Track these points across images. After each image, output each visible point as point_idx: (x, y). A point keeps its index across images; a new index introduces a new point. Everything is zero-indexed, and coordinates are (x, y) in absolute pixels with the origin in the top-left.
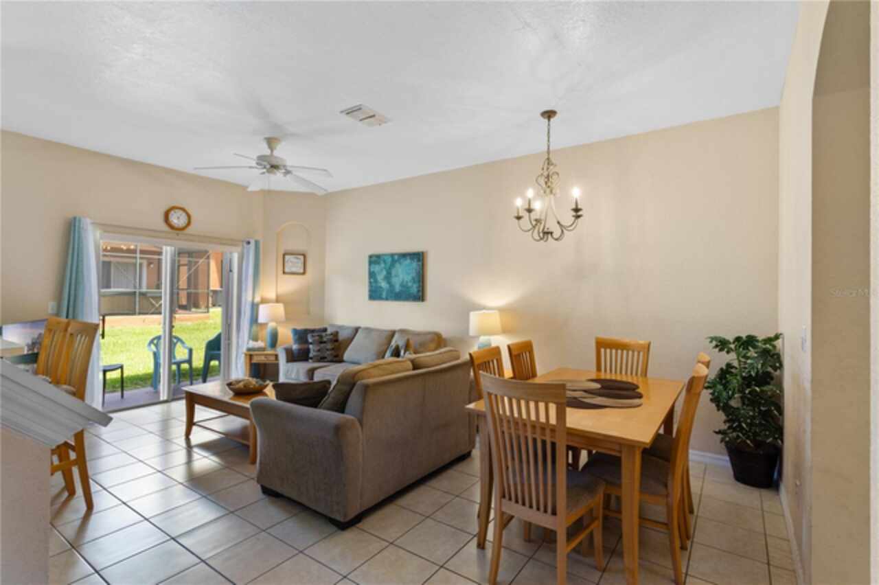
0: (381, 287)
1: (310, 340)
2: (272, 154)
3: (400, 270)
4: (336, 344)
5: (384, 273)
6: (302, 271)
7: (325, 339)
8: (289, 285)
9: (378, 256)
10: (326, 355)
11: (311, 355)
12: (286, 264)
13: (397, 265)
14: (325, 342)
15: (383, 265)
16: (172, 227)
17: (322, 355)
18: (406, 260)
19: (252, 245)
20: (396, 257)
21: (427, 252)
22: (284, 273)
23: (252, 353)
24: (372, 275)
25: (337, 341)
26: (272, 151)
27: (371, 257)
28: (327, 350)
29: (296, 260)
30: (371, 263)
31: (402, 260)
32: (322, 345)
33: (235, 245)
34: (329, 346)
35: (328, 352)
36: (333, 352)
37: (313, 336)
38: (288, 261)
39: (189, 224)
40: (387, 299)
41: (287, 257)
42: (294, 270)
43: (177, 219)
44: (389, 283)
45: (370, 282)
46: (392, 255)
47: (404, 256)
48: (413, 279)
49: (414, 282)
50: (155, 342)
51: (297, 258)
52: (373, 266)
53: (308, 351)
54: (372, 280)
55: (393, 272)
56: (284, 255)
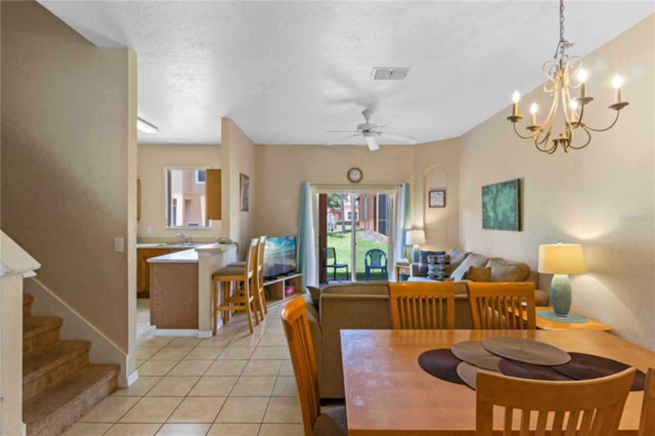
0: (489, 216)
1: (429, 261)
2: (367, 123)
3: (502, 200)
4: (447, 266)
5: (492, 203)
6: (442, 204)
7: (439, 261)
8: (433, 216)
9: (488, 187)
10: (438, 275)
11: (429, 273)
12: (431, 199)
13: (500, 194)
14: (438, 264)
15: (491, 195)
16: (352, 181)
17: (435, 274)
18: (506, 188)
19: (404, 188)
20: (499, 186)
21: (523, 179)
22: (430, 206)
23: (400, 266)
24: (484, 205)
25: (448, 263)
26: (367, 119)
27: (483, 188)
28: (440, 270)
29: (438, 196)
30: (484, 194)
31: (503, 190)
32: (437, 266)
33: (393, 189)
34: (441, 267)
35: (440, 272)
36: (443, 272)
37: (430, 257)
38: (432, 198)
39: (361, 177)
40: (493, 228)
41: (432, 194)
42: (437, 203)
43: (355, 176)
44: (495, 212)
45: (483, 212)
46: (497, 185)
47: (505, 184)
48: (511, 207)
49: (512, 212)
50: (370, 253)
51: (438, 194)
52: (485, 196)
53: (427, 269)
54: (484, 210)
55: (498, 202)
56: (430, 192)
